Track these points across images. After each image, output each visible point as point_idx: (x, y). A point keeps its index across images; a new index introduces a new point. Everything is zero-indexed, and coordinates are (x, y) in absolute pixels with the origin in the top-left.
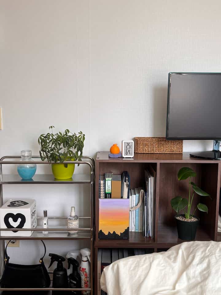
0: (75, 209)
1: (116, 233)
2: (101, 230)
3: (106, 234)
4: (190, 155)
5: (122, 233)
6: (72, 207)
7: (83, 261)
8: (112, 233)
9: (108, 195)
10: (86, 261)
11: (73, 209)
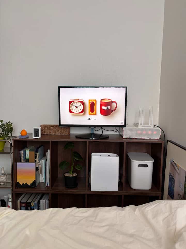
0: (4, 169)
1: (28, 184)
2: (18, 182)
3: (21, 184)
4: (76, 136)
5: (31, 183)
6: (2, 168)
7: (9, 201)
8: (25, 183)
9: (27, 160)
10: (11, 201)
11: (3, 169)
